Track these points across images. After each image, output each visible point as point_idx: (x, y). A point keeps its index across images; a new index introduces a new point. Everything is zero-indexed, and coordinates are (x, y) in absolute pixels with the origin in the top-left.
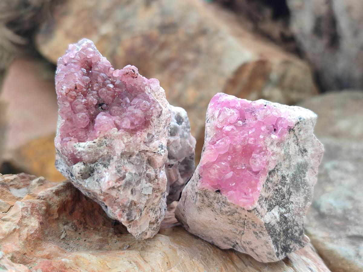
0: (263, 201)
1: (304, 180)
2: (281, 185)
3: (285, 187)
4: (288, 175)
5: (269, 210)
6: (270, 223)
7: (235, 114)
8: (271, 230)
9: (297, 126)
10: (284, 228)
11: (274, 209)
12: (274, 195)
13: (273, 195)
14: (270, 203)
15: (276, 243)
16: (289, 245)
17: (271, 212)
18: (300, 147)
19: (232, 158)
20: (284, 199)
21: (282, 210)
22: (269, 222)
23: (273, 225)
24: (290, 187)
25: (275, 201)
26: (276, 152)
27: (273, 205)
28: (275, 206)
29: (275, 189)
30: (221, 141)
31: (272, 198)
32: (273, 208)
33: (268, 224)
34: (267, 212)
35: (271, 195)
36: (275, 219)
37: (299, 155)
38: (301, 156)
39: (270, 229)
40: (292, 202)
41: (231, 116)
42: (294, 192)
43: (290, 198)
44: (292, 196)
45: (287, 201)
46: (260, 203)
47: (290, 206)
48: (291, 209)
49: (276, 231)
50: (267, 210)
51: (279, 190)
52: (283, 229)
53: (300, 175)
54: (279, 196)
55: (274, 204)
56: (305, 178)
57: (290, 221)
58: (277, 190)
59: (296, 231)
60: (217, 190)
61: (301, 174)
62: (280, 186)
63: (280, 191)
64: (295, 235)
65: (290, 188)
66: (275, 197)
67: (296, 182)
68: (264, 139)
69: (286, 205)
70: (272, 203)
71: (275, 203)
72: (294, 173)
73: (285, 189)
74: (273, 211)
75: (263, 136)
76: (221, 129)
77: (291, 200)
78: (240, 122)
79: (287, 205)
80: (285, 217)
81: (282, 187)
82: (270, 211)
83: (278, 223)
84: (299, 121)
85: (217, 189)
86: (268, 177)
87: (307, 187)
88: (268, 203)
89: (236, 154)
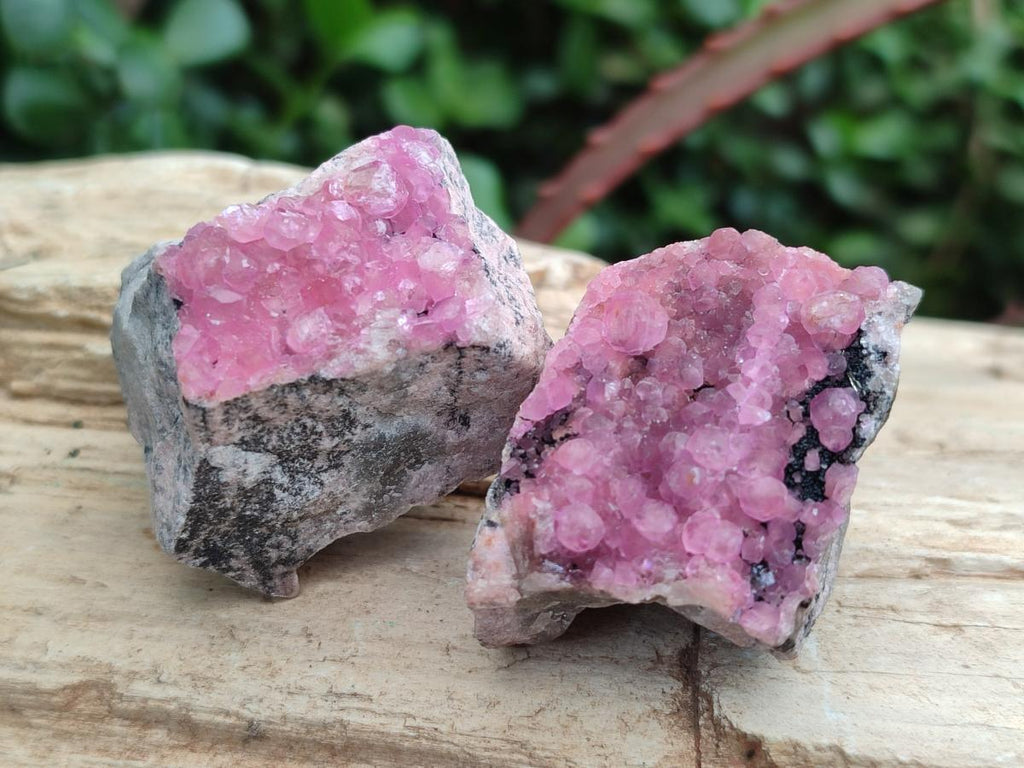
0: (243, 416)
1: (403, 471)
2: (327, 428)
3: (332, 440)
4: (366, 426)
5: (244, 447)
6: (220, 470)
7: (390, 201)
8: (208, 487)
9: (477, 352)
10: (248, 513)
11: (258, 454)
12: (287, 431)
13: (286, 428)
14: (262, 434)
15: (197, 521)
16: (231, 555)
17: (244, 453)
18: (455, 401)
19: (277, 274)
20: (309, 459)
21: (279, 477)
22: (219, 466)
23: (223, 480)
24: (348, 451)
25: (280, 443)
26: (373, 353)
27: (265, 444)
28: (268, 451)
29: (304, 421)
30: (294, 219)
31: (275, 431)
32: (259, 451)
33: (214, 468)
34: (235, 444)
35: (278, 423)
36: (240, 477)
37: (439, 414)
38: (443, 421)
39: (206, 482)
40: (322, 484)
41: (378, 194)
42: (349, 472)
43: (325, 471)
44: (334, 472)
45: (313, 471)
46: (231, 411)
47: (308, 488)
48: (303, 493)
49: (222, 501)
50: (236, 439)
51: (308, 432)
52: (243, 510)
53: (403, 454)
54: (297, 443)
55: (270, 447)
56: (409, 472)
57: (278, 515)
58: (305, 427)
59: (278, 546)
60: (177, 298)
61: (407, 454)
62: (320, 428)
63: (314, 437)
64: (267, 552)
65: (348, 455)
66: (285, 435)
67: (374, 456)
68: (379, 305)
69: (300, 475)
70: (268, 441)
71: (274, 448)
72: (387, 436)
73: (327, 444)
74: (252, 457)
75: (384, 298)
76: (330, 198)
77: (324, 477)
78: (382, 226)
79: (303, 479)
80: (274, 495)
81: (324, 433)
82: (246, 450)
83: (241, 488)
84: (493, 346)
85: (181, 297)
86: (304, 382)
87: (395, 492)
88: (255, 431)
89: (294, 274)
